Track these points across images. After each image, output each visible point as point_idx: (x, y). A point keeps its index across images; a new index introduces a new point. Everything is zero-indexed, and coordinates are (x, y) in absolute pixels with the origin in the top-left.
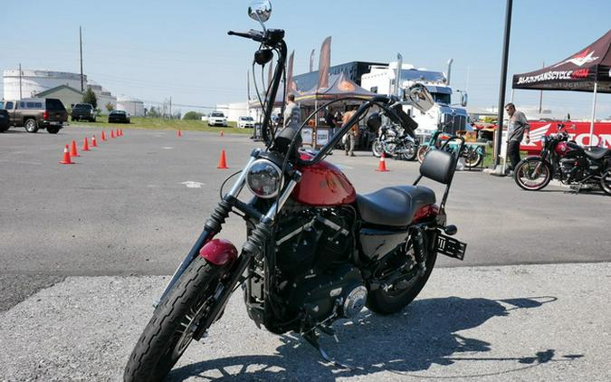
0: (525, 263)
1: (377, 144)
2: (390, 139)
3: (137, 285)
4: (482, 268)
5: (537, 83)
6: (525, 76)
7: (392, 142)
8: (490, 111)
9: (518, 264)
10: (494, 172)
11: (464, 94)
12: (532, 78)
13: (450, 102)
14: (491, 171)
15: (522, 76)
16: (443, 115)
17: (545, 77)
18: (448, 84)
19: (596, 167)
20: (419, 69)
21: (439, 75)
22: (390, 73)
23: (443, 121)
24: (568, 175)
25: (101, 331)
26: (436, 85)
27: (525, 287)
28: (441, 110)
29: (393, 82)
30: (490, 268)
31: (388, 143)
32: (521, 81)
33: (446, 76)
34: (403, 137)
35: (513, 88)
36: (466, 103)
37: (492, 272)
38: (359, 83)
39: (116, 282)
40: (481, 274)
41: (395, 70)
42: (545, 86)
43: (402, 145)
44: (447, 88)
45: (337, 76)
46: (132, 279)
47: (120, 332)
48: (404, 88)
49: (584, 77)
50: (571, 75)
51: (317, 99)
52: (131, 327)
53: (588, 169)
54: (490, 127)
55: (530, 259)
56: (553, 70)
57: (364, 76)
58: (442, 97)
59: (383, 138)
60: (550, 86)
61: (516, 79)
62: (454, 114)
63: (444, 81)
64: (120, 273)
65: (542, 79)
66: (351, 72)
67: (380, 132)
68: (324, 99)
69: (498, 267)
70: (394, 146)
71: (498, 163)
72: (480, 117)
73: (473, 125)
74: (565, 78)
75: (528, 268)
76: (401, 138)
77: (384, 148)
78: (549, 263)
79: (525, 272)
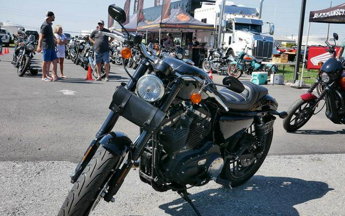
0: (319, 153)
1: (206, 63)
2: (216, 59)
3: (34, 168)
4: (288, 156)
5: (328, 17)
6: (319, 12)
7: (217, 62)
8: (290, 38)
9: (314, 153)
10: (294, 85)
11: (271, 25)
12: (324, 14)
13: (261, 32)
14: (292, 84)
15: (317, 12)
16: (256, 41)
17: (334, 13)
18: (260, 18)
20: (239, 6)
21: (254, 10)
22: (216, 8)
23: (256, 46)
25: (10, 202)
26: (251, 18)
27: (319, 171)
28: (254, 37)
29: (219, 15)
30: (294, 156)
31: (215, 62)
32: (316, 16)
33: (258, 12)
34: (226, 58)
35: (310, 21)
36: (273, 32)
37: (295, 159)
38: (192, 15)
39: (17, 166)
40: (288, 161)
41: (219, 5)
42: (334, 20)
43: (225, 64)
44: (260, 21)
45: (176, 10)
46: (30, 164)
47: (24, 203)
48: (227, 20)
51: (161, 27)
52: (32, 198)
54: (291, 51)
55: (322, 150)
56: (340, 8)
57: (197, 10)
58: (255, 27)
59: (210, 58)
60: (337, 20)
61: (312, 14)
62: (264, 40)
63: (257, 15)
64: (20, 159)
65: (332, 15)
66: (186, 7)
67: (209, 53)
68: (166, 27)
69: (299, 156)
70: (219, 64)
71: (297, 78)
72: (283, 43)
73: (278, 49)
75: (321, 156)
76: (224, 58)
77: (211, 66)
78: (336, 153)
79: (319, 160)
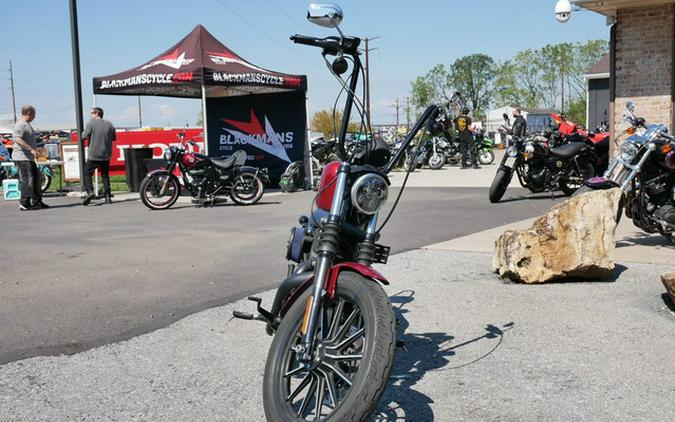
6: (110, 78)
12: (120, 82)
15: (106, 79)
19: (226, 177)
24: (200, 188)
32: (105, 85)
35: (95, 93)
49: (188, 80)
50: (172, 79)
53: (218, 180)
61: (97, 83)
65: (134, 83)
74: (164, 82)
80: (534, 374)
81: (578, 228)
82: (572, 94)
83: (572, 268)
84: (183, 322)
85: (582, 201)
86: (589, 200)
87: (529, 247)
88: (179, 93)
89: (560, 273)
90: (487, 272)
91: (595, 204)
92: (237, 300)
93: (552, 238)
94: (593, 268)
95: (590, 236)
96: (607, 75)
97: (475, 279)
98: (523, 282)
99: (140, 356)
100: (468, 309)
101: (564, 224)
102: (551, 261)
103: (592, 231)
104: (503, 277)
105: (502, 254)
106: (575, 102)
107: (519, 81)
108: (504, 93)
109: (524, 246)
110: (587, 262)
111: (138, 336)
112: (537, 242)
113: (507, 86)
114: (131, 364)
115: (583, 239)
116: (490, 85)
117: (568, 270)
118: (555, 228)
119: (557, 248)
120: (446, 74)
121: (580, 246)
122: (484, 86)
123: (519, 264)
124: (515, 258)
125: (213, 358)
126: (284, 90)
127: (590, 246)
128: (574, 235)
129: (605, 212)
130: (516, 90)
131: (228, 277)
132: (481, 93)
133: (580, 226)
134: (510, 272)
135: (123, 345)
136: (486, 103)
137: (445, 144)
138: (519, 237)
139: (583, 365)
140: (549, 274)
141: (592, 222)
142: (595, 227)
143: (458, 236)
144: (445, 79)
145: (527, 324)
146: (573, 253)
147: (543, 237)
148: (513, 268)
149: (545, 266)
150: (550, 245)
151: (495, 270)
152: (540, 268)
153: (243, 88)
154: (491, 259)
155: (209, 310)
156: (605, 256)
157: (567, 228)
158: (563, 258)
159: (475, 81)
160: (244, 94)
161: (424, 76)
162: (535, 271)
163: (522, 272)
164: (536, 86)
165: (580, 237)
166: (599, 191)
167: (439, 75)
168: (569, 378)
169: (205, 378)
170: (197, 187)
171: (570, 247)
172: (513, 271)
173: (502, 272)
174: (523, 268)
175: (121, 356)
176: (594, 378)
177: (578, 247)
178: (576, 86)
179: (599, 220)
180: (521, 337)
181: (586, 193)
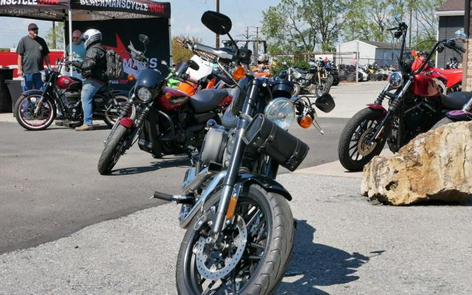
24: (74, 110)
49: (54, 3)
50: (38, 1)
74: (30, 4)
80: (409, 280)
81: (441, 155)
82: (420, 29)
83: (435, 192)
84: (84, 232)
85: (446, 131)
86: (453, 130)
87: (396, 172)
88: (42, 15)
89: (424, 196)
90: (355, 194)
91: (457, 134)
92: (129, 214)
93: (417, 164)
94: (454, 192)
95: (453, 164)
96: (462, 13)
97: (345, 201)
98: (391, 204)
99: (51, 261)
100: (343, 226)
101: (429, 152)
102: (417, 185)
103: (454, 159)
104: (372, 199)
105: (372, 178)
106: (422, 38)
107: (368, 14)
108: (354, 27)
109: (392, 170)
110: (449, 186)
111: (44, 243)
112: (404, 167)
113: (356, 19)
114: (45, 266)
115: (446, 165)
116: (340, 18)
117: (431, 194)
118: (421, 155)
119: (422, 174)
120: (297, 6)
121: (443, 172)
122: (334, 19)
123: (388, 188)
124: (384, 182)
125: (120, 263)
126: (148, 16)
127: (452, 172)
128: (439, 162)
129: (466, 141)
130: (366, 24)
131: (113, 194)
132: (330, 26)
133: (443, 154)
134: (379, 194)
135: (33, 251)
136: (335, 35)
137: (299, 75)
138: (388, 162)
139: (451, 273)
140: (415, 197)
141: (455, 151)
142: (457, 155)
143: (323, 162)
144: (296, 9)
145: (398, 239)
146: (437, 179)
147: (410, 163)
148: (382, 191)
149: (411, 189)
150: (415, 171)
151: (363, 193)
152: (406, 191)
153: (106, 13)
154: (359, 183)
155: (105, 222)
156: (465, 181)
157: (432, 155)
158: (427, 183)
159: (326, 14)
160: (108, 18)
161: (276, 6)
162: (402, 193)
163: (390, 195)
164: (385, 21)
165: (443, 164)
166: (462, 122)
167: (291, 6)
168: (440, 284)
169: (116, 279)
170: (71, 109)
171: (434, 173)
172: (382, 193)
173: (370, 195)
174: (391, 191)
175: (33, 260)
176: (462, 284)
177: (441, 174)
178: (424, 22)
179: (460, 149)
180: (394, 250)
181: (449, 124)
